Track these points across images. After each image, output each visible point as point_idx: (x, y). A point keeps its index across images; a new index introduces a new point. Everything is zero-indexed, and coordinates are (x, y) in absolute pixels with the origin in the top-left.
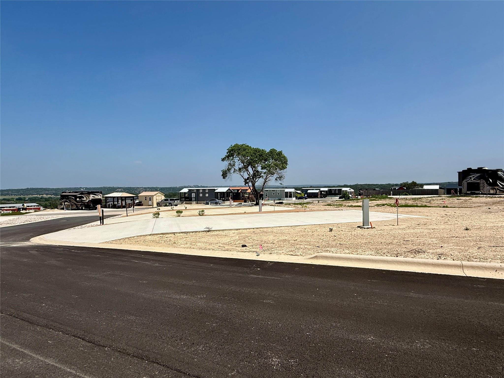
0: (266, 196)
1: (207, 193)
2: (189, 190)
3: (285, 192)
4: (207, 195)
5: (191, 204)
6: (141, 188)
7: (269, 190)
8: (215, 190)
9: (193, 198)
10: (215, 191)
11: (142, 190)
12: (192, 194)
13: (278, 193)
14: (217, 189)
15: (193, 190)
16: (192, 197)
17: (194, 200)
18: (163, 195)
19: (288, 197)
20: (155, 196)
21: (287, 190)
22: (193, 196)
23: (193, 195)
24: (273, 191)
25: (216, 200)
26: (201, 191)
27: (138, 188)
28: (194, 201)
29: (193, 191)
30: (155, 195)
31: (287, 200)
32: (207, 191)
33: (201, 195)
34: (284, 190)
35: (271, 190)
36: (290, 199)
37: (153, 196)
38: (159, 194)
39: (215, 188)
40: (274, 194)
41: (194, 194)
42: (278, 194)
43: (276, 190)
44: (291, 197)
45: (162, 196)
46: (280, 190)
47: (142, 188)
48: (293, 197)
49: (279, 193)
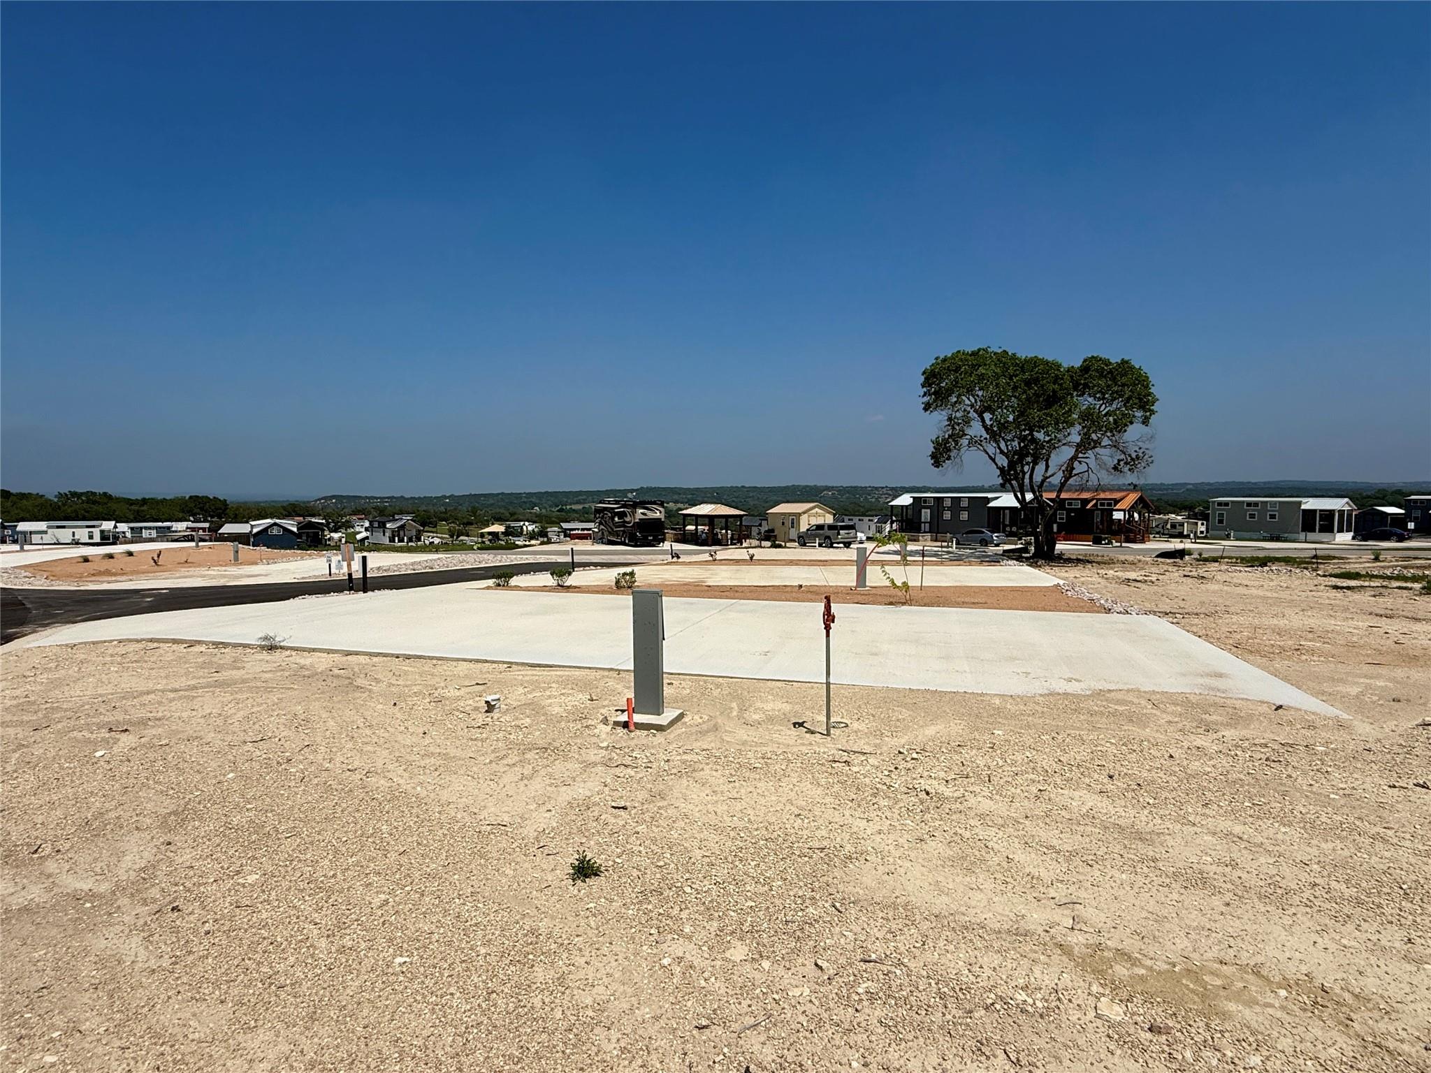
0: (1221, 521)
1: (964, 509)
2: (914, 498)
3: (1304, 510)
4: (964, 516)
5: (915, 541)
6: (883, 488)
7: (1232, 502)
8: (988, 500)
9: (923, 525)
10: (988, 503)
11: (887, 494)
12: (923, 511)
13: (1269, 513)
14: (997, 498)
15: (925, 500)
16: (923, 520)
17: (927, 530)
18: (829, 513)
19: (1317, 530)
20: (806, 515)
21: (1310, 504)
22: (926, 518)
23: (926, 514)
24: (1249, 504)
25: (983, 532)
26: (948, 503)
27: (876, 488)
28: (925, 532)
29: (925, 502)
30: (804, 513)
31: (1306, 542)
32: (965, 504)
33: (947, 515)
34: (1300, 503)
35: (1243, 502)
36: (1325, 537)
37: (800, 514)
38: (817, 509)
39: (990, 495)
40: (1252, 516)
41: (929, 511)
42: (1273, 517)
43: (1262, 502)
44: (1332, 531)
45: (827, 515)
46: (1280, 502)
47: (884, 490)
48: (1340, 530)
49: (1277, 513)
